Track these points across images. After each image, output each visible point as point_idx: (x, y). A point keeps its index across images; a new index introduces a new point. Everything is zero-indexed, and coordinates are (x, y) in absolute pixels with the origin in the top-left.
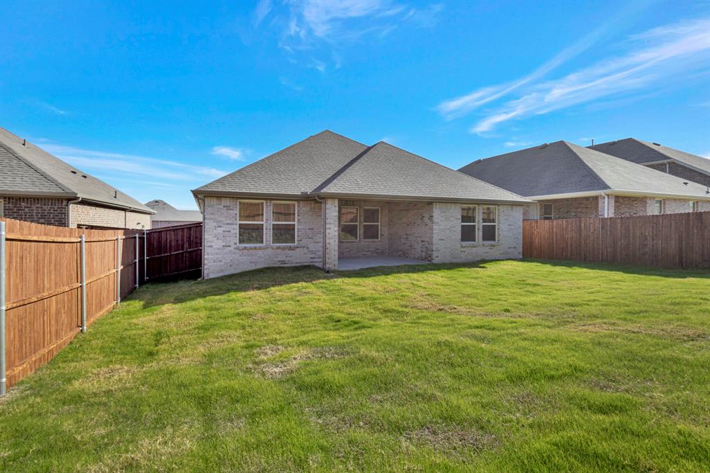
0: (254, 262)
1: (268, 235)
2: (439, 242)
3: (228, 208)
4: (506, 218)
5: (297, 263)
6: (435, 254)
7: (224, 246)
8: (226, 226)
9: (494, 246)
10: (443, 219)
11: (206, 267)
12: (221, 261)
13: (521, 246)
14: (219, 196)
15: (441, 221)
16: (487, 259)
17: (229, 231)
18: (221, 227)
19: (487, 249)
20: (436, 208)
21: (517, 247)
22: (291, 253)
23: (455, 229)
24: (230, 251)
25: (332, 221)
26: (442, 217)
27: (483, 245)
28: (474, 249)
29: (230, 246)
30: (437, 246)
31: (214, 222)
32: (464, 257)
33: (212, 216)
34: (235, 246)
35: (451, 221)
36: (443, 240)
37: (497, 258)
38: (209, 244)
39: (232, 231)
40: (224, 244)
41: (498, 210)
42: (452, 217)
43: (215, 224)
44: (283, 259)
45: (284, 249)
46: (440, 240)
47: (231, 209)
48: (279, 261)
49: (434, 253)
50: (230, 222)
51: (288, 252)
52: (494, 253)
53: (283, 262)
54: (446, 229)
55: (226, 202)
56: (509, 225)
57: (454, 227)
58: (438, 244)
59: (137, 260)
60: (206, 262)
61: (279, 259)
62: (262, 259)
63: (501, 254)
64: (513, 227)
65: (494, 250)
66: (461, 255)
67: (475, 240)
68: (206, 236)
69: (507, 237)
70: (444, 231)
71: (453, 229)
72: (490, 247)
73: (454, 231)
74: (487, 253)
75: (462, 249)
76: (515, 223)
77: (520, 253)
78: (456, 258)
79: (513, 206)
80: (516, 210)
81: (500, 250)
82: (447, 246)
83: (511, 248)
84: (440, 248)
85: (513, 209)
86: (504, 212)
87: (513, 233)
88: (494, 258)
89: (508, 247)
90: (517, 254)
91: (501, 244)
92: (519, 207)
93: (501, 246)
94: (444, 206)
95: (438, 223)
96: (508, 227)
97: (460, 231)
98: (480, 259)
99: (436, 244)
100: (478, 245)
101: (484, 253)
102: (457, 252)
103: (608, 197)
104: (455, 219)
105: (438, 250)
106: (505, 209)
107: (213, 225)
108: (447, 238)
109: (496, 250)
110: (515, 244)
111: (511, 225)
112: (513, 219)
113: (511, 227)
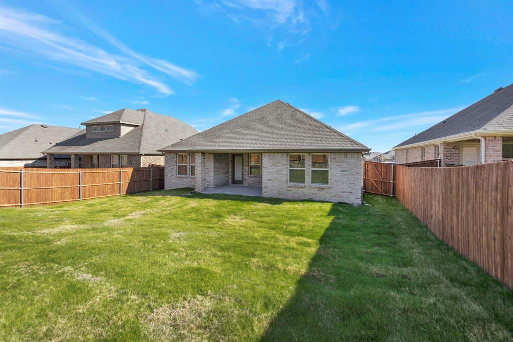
0: (182, 184)
2: (267, 181)
3: (173, 158)
4: (338, 164)
6: (264, 190)
7: (172, 176)
8: (172, 166)
9: (323, 189)
10: (271, 164)
12: (171, 183)
14: (170, 152)
15: (269, 166)
16: (314, 199)
18: (170, 166)
19: (315, 191)
20: (265, 157)
22: (193, 181)
23: (281, 173)
25: (198, 165)
26: (270, 163)
27: (311, 187)
28: (300, 189)
30: (265, 184)
32: (290, 195)
33: (167, 162)
34: (176, 176)
35: (278, 166)
36: (271, 180)
37: (327, 200)
38: (166, 174)
39: (175, 169)
40: (172, 174)
41: (330, 157)
42: (279, 163)
46: (268, 180)
50: (174, 164)
54: (274, 172)
58: (267, 183)
60: (166, 182)
63: (331, 196)
64: (348, 173)
65: (323, 192)
66: (288, 193)
67: (304, 182)
68: (166, 171)
69: (340, 181)
70: (271, 174)
71: (280, 172)
72: (318, 189)
73: (281, 174)
74: (316, 194)
75: (289, 189)
76: (350, 169)
77: (358, 198)
78: (282, 195)
79: (348, 154)
80: (352, 157)
81: (331, 193)
82: (275, 185)
83: (345, 192)
84: (268, 186)
85: (348, 156)
86: (336, 159)
87: (347, 178)
88: (323, 200)
89: (342, 191)
90: (354, 198)
91: (333, 188)
92: (356, 155)
93: (334, 190)
94: (272, 155)
95: (266, 167)
96: (341, 172)
97: (287, 174)
98: (307, 198)
99: (264, 183)
100: (305, 187)
101: (312, 194)
102: (283, 190)
103: (485, 139)
104: (283, 165)
105: (266, 187)
106: (337, 156)
107: (168, 165)
108: (274, 179)
109: (326, 193)
110: (350, 189)
111: (345, 171)
112: (348, 166)
113: (344, 172)
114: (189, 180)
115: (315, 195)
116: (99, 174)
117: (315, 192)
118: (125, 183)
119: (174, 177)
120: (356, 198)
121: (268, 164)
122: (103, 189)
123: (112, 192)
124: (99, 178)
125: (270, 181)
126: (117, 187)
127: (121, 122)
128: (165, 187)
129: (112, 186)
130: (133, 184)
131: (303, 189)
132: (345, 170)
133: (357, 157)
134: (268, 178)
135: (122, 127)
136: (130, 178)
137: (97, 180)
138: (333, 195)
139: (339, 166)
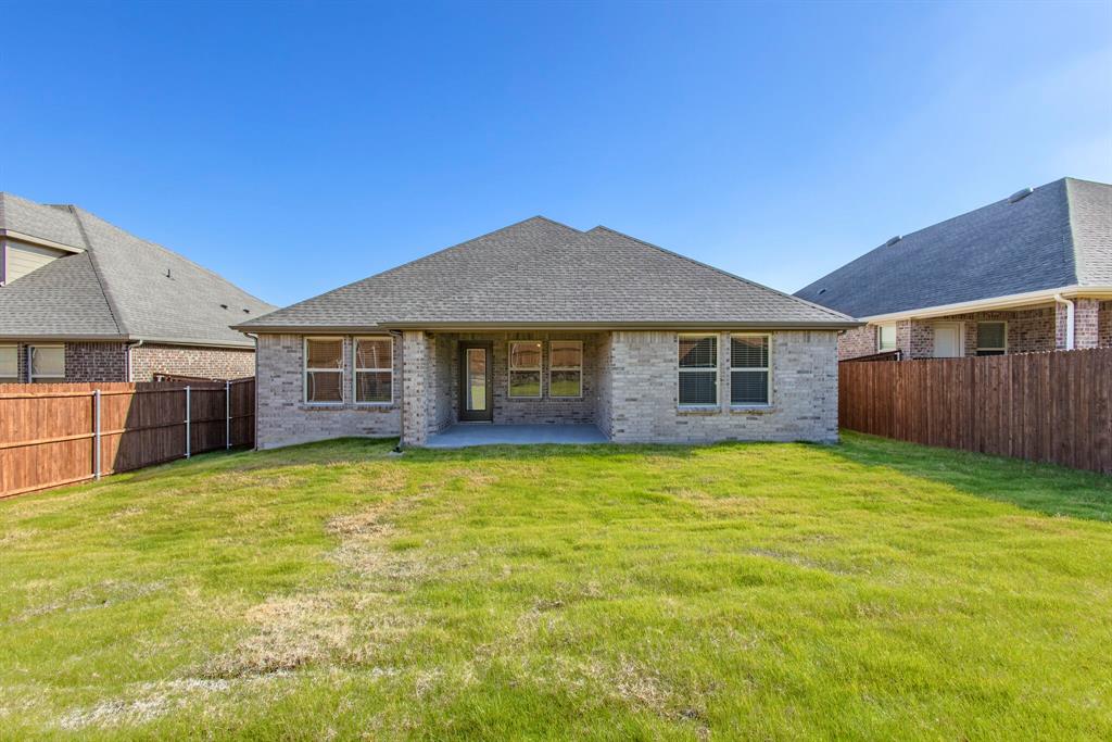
0: (327, 429)
1: (349, 389)
2: (625, 403)
3: (289, 349)
4: (793, 356)
5: (392, 432)
6: (616, 426)
7: (284, 405)
8: (286, 375)
9: (761, 414)
10: (635, 361)
11: (259, 433)
12: (280, 426)
13: (836, 414)
14: (277, 333)
15: (630, 364)
16: (740, 438)
17: (291, 383)
18: (279, 376)
19: (743, 419)
20: (618, 342)
21: (823, 415)
22: (383, 416)
23: (662, 380)
24: (293, 412)
26: (632, 357)
27: (732, 411)
28: (708, 418)
29: (292, 405)
30: (620, 412)
31: (271, 370)
32: (683, 434)
33: (268, 362)
34: (300, 405)
35: (653, 365)
36: (635, 400)
37: (768, 438)
38: (263, 401)
39: (295, 383)
40: (284, 401)
41: (774, 341)
42: (656, 357)
43: (272, 373)
44: (370, 426)
45: (371, 410)
46: (627, 400)
47: (292, 351)
48: (365, 429)
49: (613, 423)
50: (292, 369)
51: (379, 415)
52: (758, 427)
53: (370, 430)
54: (642, 380)
55: (286, 341)
56: (799, 372)
57: (661, 376)
58: (624, 408)
59: (188, 421)
60: (260, 426)
61: (364, 426)
62: (338, 426)
63: (777, 430)
64: (812, 375)
65: (760, 422)
66: (678, 430)
67: (714, 401)
68: (260, 390)
69: (795, 395)
70: (637, 384)
71: (658, 380)
72: (749, 415)
73: (661, 384)
74: (744, 427)
75: (681, 419)
76: (816, 368)
77: (832, 430)
78: (664, 435)
79: (812, 334)
80: (819, 341)
81: (777, 422)
82: (645, 412)
83: (805, 418)
84: (626, 416)
85: (812, 339)
86: (786, 345)
87: (811, 387)
88: (761, 438)
89: (799, 415)
90: (824, 430)
91: (782, 411)
92: (827, 335)
93: (782, 414)
94: (638, 337)
95: (623, 369)
96: (798, 375)
97: (675, 384)
98: (724, 438)
99: (617, 407)
100: (721, 412)
101: (736, 426)
102: (667, 423)
103: (1075, 304)
104: (665, 361)
105: (622, 418)
106: (789, 338)
107: (268, 373)
108: (644, 396)
109: (766, 422)
110: (816, 410)
111: (807, 372)
112: (811, 360)
113: (805, 375)
114: (350, 413)
115: (741, 430)
116: (17, 405)
117: (741, 423)
118: (111, 434)
119: (295, 408)
120: (828, 430)
121: (628, 360)
122: (35, 461)
123: (68, 467)
124: (17, 420)
125: (633, 403)
126: (82, 452)
127: (9, 233)
128: (259, 441)
129: (65, 449)
130: (134, 437)
131: (714, 418)
132: (806, 369)
133: (830, 341)
134: (627, 396)
135: (9, 250)
136: (125, 417)
137: (11, 428)
138: (781, 426)
139: (795, 360)
